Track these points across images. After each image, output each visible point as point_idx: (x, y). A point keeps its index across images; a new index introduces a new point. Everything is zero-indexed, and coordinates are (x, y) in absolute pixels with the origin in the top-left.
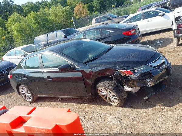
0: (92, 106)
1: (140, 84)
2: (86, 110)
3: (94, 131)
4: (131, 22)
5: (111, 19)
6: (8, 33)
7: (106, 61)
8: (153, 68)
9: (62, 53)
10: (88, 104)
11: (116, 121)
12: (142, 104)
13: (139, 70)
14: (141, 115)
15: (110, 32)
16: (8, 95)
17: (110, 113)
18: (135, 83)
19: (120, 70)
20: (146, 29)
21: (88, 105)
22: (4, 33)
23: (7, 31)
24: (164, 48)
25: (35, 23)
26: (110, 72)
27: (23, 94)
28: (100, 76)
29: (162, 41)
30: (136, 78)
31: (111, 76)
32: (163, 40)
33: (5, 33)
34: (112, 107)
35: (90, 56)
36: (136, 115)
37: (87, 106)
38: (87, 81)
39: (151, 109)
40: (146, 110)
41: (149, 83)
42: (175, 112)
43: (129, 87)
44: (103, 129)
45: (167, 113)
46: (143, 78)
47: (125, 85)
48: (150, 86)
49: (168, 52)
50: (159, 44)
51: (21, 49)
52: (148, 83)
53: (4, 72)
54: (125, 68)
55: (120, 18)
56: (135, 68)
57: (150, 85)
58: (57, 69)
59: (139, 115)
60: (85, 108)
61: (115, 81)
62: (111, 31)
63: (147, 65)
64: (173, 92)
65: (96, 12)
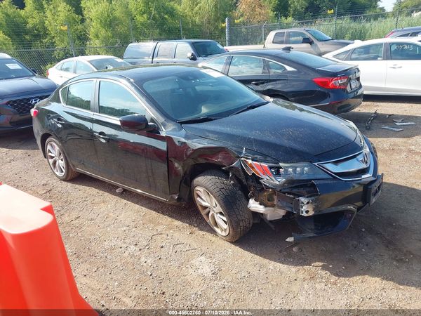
0: (177, 223)
1: (285, 204)
2: (160, 228)
3: (151, 277)
4: (351, 60)
5: (311, 43)
6: (83, 21)
7: (228, 130)
8: (326, 176)
9: (142, 87)
10: (171, 217)
11: (206, 270)
12: (280, 252)
13: (290, 170)
14: (266, 276)
15: (285, 69)
16: (28, 151)
17: (204, 249)
18: (275, 197)
19: (247, 158)
20: (382, 85)
21: (170, 219)
22: (74, 19)
23: (80, 17)
24: (405, 140)
25: (144, 13)
26: (224, 158)
27: (52, 157)
28: (204, 161)
29: (409, 123)
30: (277, 186)
31: (224, 166)
32: (412, 121)
33: (75, 21)
34: (213, 238)
35: (205, 110)
36: (254, 271)
37: (166, 220)
38: (174, 165)
39: (293, 269)
40: (284, 267)
41: (305, 208)
42: (343, 291)
43: (260, 204)
44: (172, 279)
45: (326, 287)
46: (295, 191)
47: (251, 197)
48: (305, 214)
49: (410, 151)
50: (398, 127)
51: (90, 62)
52: (302, 207)
53: (34, 102)
54: (258, 157)
55: (333, 44)
56: (281, 164)
57: (307, 212)
58: (116, 121)
59: (261, 274)
60: (159, 224)
61: (232, 182)
62: (289, 69)
63: (316, 164)
64: (365, 247)
65: (290, 19)
